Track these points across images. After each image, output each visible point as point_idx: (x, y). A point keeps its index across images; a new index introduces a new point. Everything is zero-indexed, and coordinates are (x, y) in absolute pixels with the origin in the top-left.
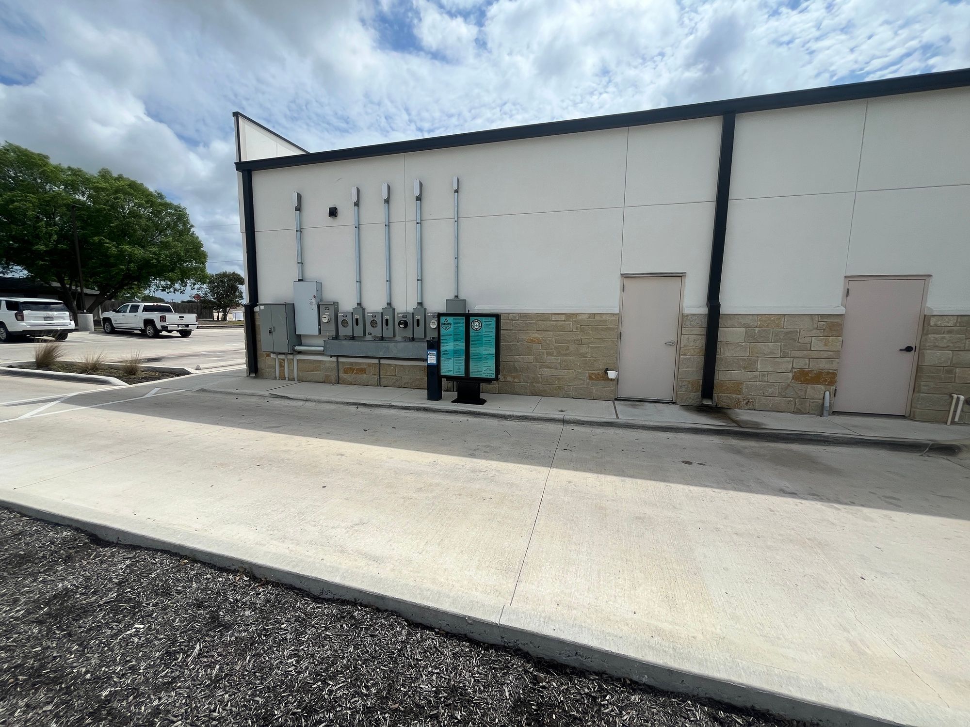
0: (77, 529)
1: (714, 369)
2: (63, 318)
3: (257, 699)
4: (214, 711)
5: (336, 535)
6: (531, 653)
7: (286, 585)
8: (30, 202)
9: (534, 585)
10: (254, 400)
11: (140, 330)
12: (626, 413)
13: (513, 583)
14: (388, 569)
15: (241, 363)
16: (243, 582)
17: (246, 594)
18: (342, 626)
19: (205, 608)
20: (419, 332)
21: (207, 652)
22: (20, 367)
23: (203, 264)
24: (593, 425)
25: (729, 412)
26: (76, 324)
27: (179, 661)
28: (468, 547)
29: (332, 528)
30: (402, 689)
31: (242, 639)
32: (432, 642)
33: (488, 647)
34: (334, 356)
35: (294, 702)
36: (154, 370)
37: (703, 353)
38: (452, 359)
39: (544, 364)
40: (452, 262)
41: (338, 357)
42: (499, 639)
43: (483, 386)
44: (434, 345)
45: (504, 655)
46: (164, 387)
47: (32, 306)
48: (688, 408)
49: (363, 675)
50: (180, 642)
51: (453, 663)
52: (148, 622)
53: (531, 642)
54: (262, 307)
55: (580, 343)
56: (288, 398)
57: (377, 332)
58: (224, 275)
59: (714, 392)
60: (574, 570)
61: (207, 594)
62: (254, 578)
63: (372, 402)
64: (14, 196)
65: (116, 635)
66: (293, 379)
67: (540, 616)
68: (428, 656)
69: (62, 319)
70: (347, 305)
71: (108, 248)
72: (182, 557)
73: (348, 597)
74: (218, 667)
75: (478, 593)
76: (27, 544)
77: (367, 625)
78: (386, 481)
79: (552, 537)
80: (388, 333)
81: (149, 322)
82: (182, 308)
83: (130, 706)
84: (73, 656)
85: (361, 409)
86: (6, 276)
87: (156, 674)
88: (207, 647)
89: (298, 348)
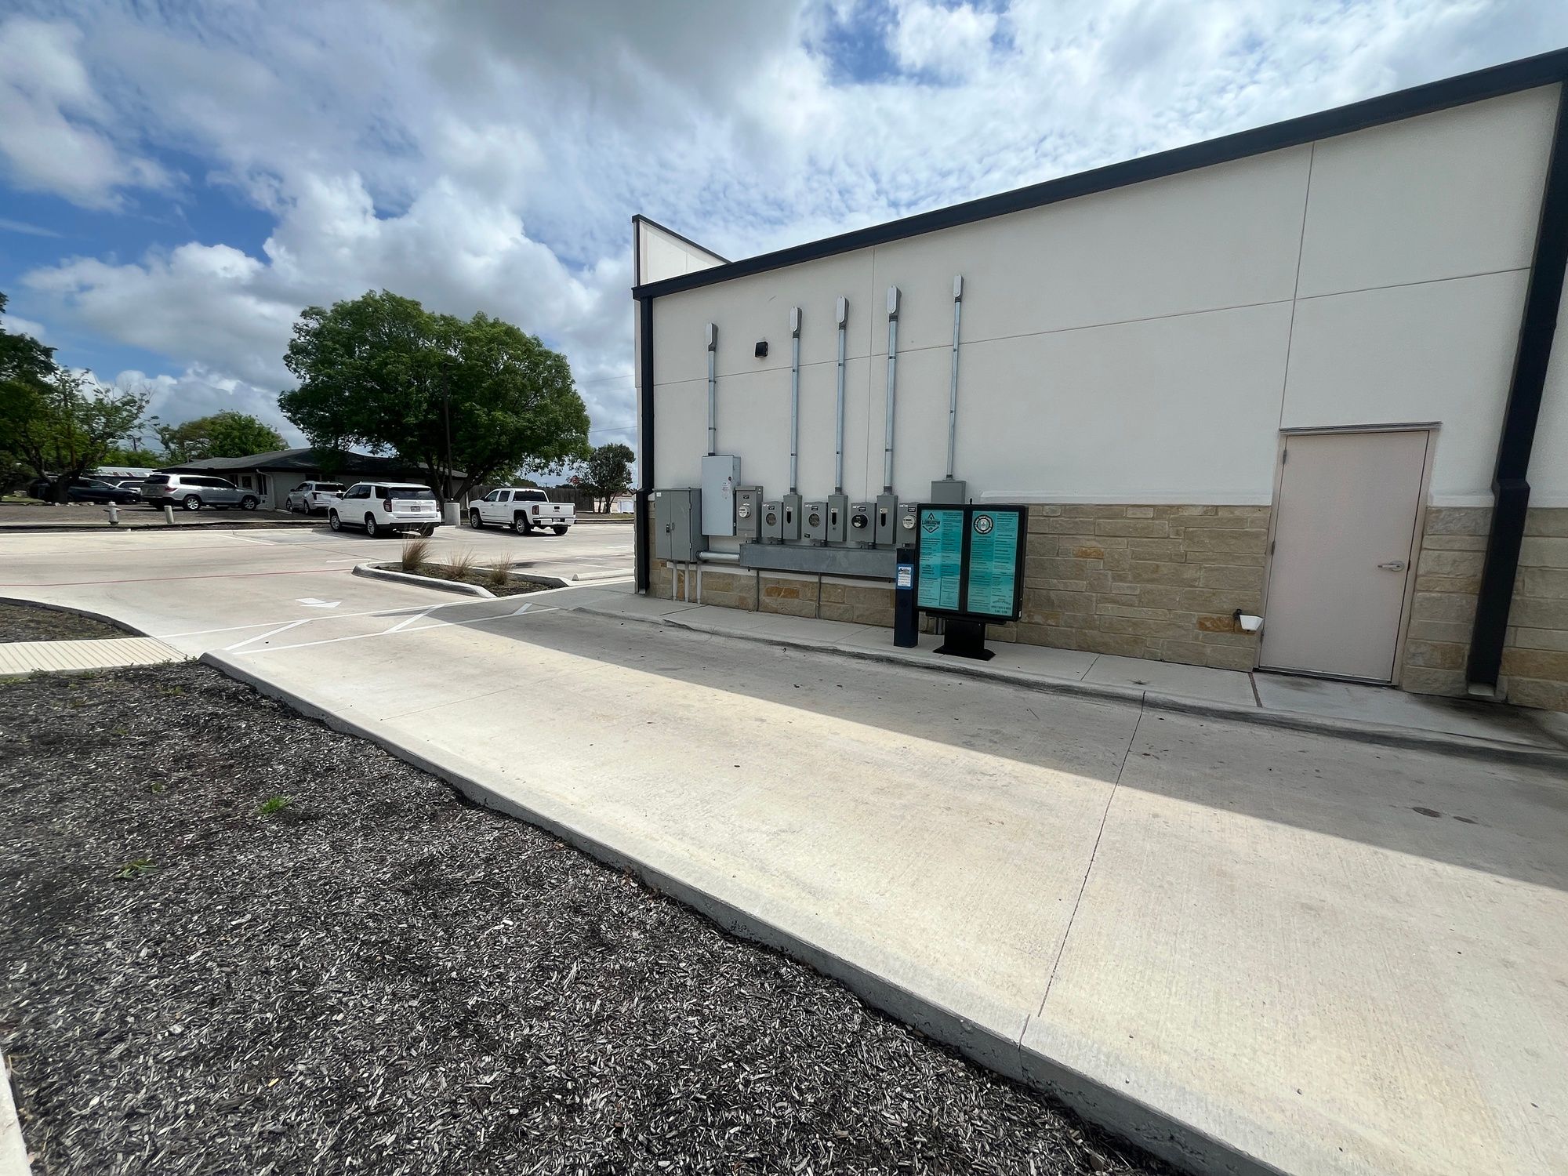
0: (442, 781)
1: (1505, 626)
2: (429, 508)
3: (648, 1062)
4: (595, 1063)
5: (753, 842)
6: (1078, 1111)
7: (685, 904)
8: (403, 363)
9: (1084, 989)
10: (643, 627)
11: (510, 525)
12: (1277, 698)
13: (1045, 977)
14: (831, 910)
15: (627, 574)
16: (630, 889)
17: (633, 906)
18: (762, 985)
19: (585, 915)
20: (884, 535)
21: (586, 978)
22: (387, 569)
23: (585, 434)
24: (1204, 714)
25: (1542, 716)
26: (443, 517)
27: (553, 981)
28: (962, 899)
29: (749, 830)
30: (853, 1109)
31: (629, 971)
32: (902, 1045)
33: (1000, 1079)
34: (754, 568)
35: (698, 1082)
36: (525, 578)
37: (1477, 588)
38: (939, 580)
39: (1107, 596)
40: (946, 420)
41: (759, 570)
42: (1020, 1071)
43: (990, 628)
44: (910, 556)
45: (1027, 1102)
46: (536, 603)
47: (400, 493)
48: (1431, 700)
49: (793, 1070)
50: (555, 956)
51: (937, 1090)
52: (518, 919)
53: (1080, 1093)
54: (659, 494)
55: (1184, 560)
56: (689, 628)
57: (819, 533)
58: (610, 448)
59: (1501, 671)
60: (1164, 981)
61: (586, 896)
62: (643, 886)
63: (806, 643)
64: (388, 357)
65: (482, 928)
66: (695, 601)
67: (1099, 1051)
68: (895, 1068)
69: (429, 510)
70: (776, 491)
71: (479, 416)
72: (557, 839)
73: (771, 941)
74: (598, 1002)
75: (980, 983)
76: (393, 790)
77: (800, 993)
78: (828, 769)
79: (1120, 911)
80: (835, 536)
81: (520, 514)
82: (558, 495)
83: (498, 1027)
84: (438, 944)
85: (791, 653)
86: (376, 456)
87: (527, 992)
88: (585, 971)
89: (703, 555)
